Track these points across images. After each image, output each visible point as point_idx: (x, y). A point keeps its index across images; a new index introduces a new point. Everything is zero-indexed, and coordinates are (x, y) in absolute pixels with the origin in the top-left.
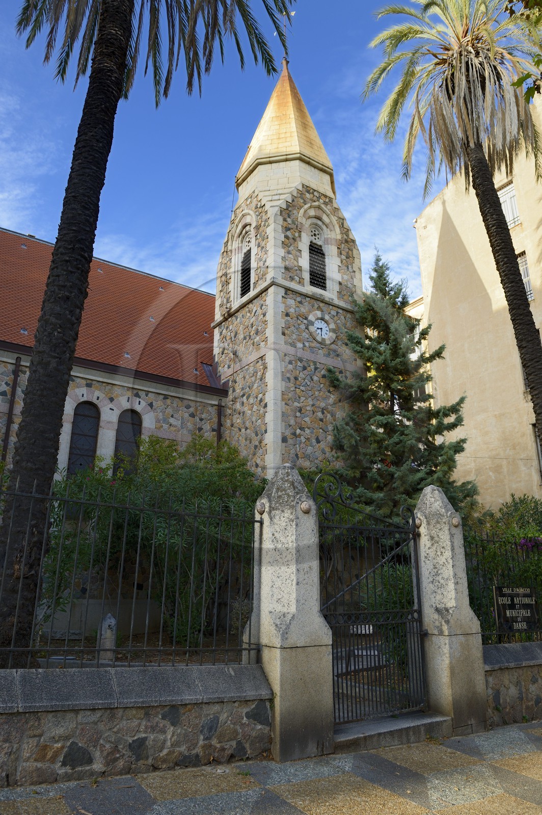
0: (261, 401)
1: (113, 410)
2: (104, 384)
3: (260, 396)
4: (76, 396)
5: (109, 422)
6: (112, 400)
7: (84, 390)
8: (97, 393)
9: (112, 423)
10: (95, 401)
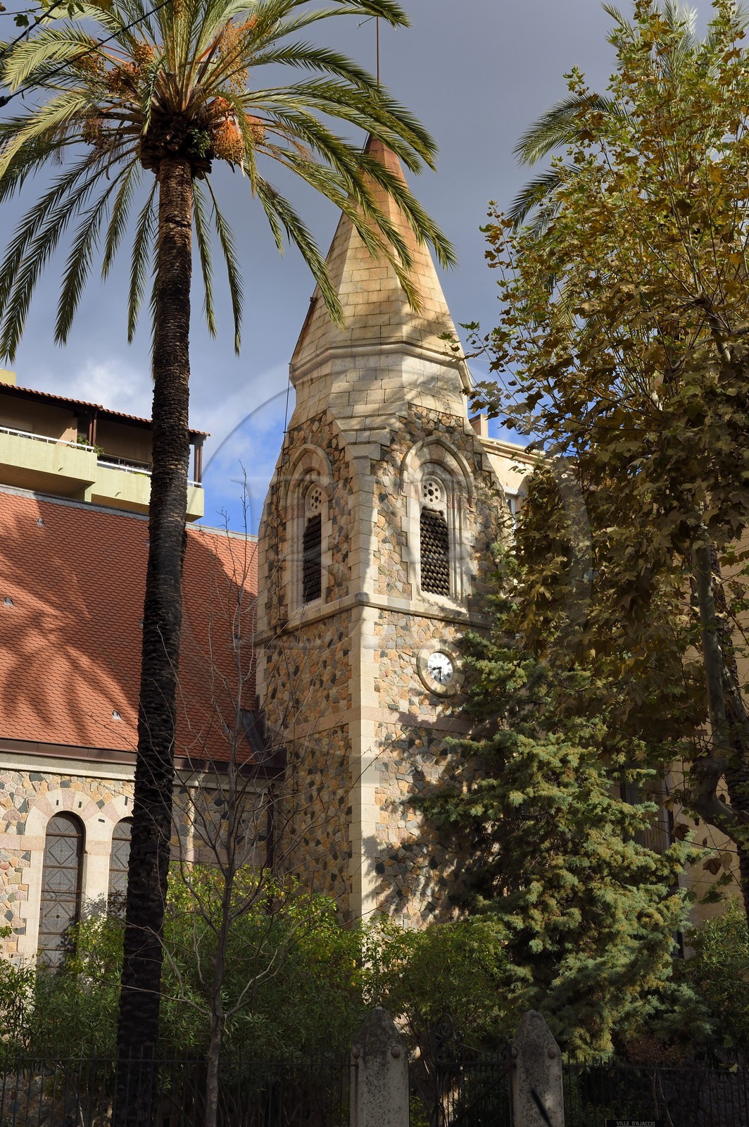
0: (342, 800)
1: (103, 821)
2: (89, 780)
3: (340, 792)
4: (48, 804)
5: (98, 843)
6: (101, 804)
7: (58, 793)
8: (79, 796)
9: (103, 843)
10: (76, 810)
